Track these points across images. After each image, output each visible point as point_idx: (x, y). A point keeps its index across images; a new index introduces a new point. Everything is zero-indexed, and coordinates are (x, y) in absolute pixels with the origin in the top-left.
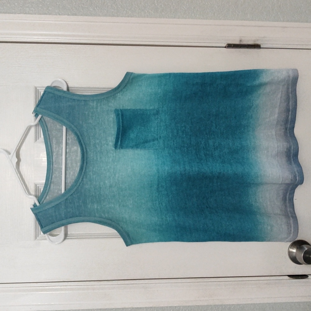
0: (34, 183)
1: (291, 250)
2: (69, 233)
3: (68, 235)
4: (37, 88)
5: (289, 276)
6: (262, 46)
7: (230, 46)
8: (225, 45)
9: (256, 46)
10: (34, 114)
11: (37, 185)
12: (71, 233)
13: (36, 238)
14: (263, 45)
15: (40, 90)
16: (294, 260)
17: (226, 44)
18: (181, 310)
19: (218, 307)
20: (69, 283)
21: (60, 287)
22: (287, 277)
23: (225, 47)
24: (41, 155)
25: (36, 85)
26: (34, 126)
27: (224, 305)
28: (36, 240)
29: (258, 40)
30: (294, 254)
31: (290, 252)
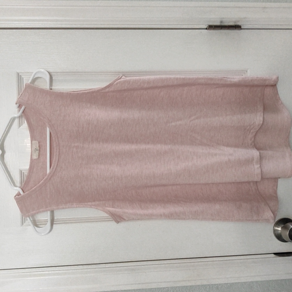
0: (19, 169)
1: (276, 228)
2: (55, 218)
3: (55, 220)
4: (20, 74)
5: (275, 254)
6: (242, 28)
7: (211, 27)
8: (206, 27)
9: (237, 27)
10: (18, 105)
11: (22, 172)
12: (58, 218)
13: (23, 224)
14: (244, 26)
15: (23, 76)
16: (279, 237)
17: (207, 25)
18: (169, 291)
19: (206, 287)
20: (57, 267)
21: (48, 272)
22: (273, 255)
23: (206, 29)
24: (25, 141)
25: (18, 71)
26: (18, 117)
27: (212, 285)
28: (23, 225)
29: (238, 21)
30: (279, 232)
31: (275, 231)
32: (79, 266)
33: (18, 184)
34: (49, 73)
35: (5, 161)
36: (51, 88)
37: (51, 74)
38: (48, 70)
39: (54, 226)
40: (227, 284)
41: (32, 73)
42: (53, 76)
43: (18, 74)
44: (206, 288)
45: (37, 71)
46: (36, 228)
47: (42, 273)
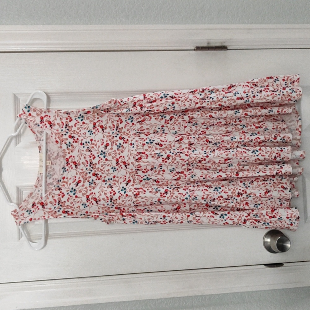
0: (16, 186)
1: (266, 240)
2: (50, 233)
5: (266, 265)
6: (228, 48)
7: (198, 48)
8: (193, 48)
9: (223, 48)
11: (19, 188)
12: (52, 233)
13: (20, 239)
14: (230, 46)
15: (19, 97)
16: (269, 249)
17: (195, 47)
22: (263, 266)
23: (194, 50)
26: (15, 137)
29: (224, 42)
30: (269, 244)
31: (265, 243)
32: (75, 279)
33: (15, 201)
34: (46, 93)
35: (2, 178)
36: (48, 108)
37: (49, 94)
38: (45, 92)
39: (49, 241)
40: (220, 294)
41: (30, 94)
42: (50, 97)
43: (15, 95)
44: (198, 299)
45: (35, 92)
46: (31, 243)
47: (39, 286)
